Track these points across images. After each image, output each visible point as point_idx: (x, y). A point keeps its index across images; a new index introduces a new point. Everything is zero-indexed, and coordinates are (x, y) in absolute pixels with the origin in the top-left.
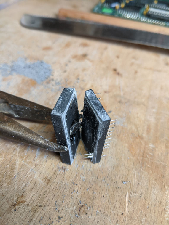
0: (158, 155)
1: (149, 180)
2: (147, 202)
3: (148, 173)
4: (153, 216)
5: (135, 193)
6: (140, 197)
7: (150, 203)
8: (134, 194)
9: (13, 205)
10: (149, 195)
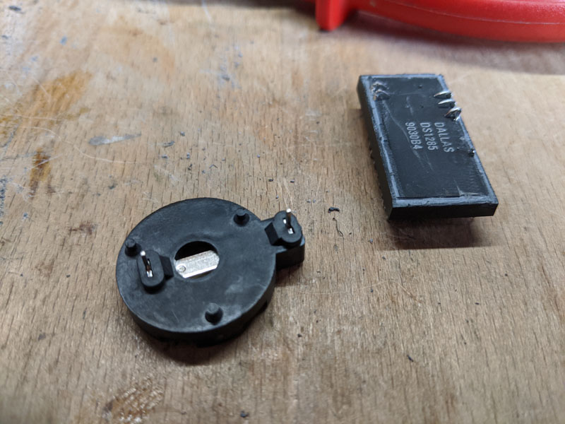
3: (319, 175)
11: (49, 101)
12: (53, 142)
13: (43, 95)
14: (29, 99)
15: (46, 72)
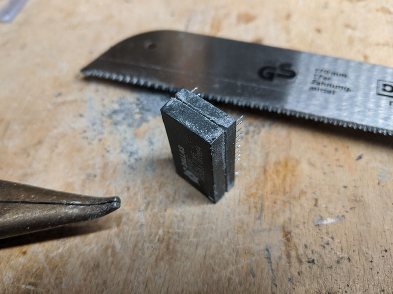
11: (277, 182)
12: (290, 219)
13: (270, 175)
14: (262, 178)
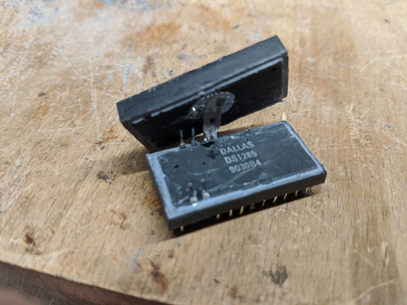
0: (324, 69)
1: (316, 97)
2: (318, 121)
3: (313, 90)
4: (330, 135)
5: (296, 112)
6: (305, 116)
7: (323, 122)
8: (294, 113)
9: (98, 143)
10: (318, 113)
11: (156, 35)
13: (152, 31)
14: (144, 32)
15: (155, 21)
